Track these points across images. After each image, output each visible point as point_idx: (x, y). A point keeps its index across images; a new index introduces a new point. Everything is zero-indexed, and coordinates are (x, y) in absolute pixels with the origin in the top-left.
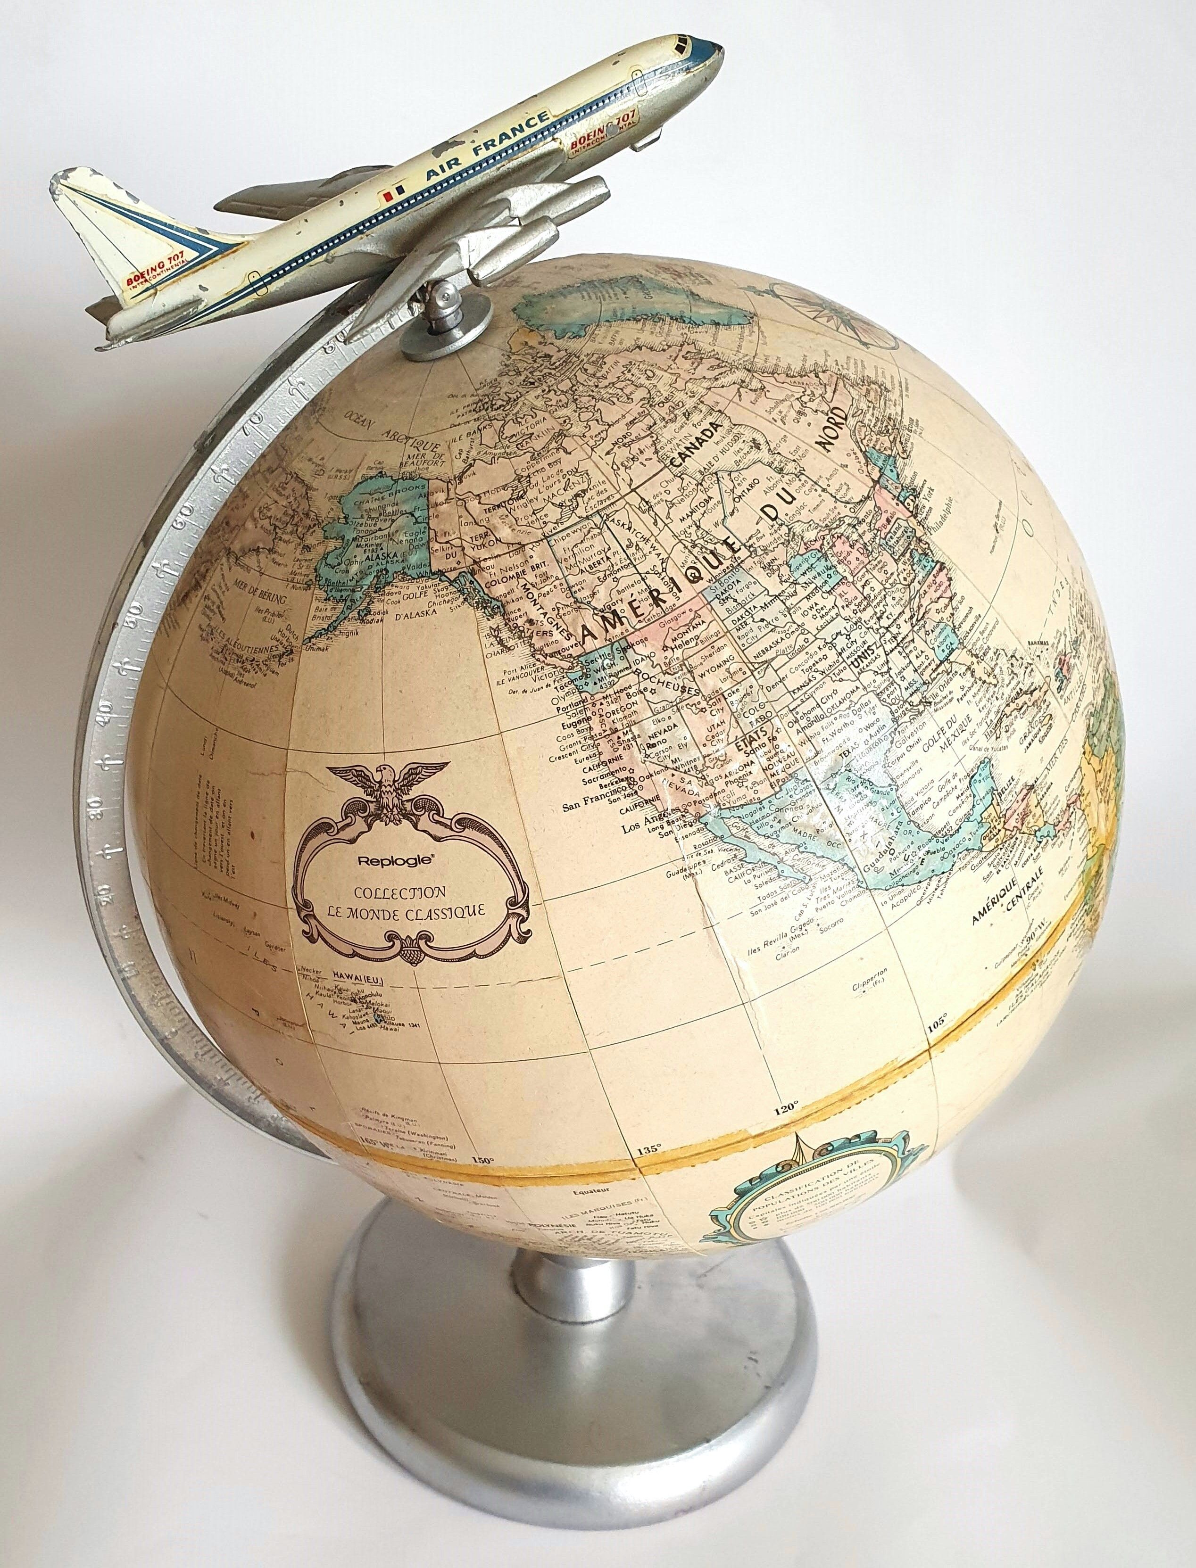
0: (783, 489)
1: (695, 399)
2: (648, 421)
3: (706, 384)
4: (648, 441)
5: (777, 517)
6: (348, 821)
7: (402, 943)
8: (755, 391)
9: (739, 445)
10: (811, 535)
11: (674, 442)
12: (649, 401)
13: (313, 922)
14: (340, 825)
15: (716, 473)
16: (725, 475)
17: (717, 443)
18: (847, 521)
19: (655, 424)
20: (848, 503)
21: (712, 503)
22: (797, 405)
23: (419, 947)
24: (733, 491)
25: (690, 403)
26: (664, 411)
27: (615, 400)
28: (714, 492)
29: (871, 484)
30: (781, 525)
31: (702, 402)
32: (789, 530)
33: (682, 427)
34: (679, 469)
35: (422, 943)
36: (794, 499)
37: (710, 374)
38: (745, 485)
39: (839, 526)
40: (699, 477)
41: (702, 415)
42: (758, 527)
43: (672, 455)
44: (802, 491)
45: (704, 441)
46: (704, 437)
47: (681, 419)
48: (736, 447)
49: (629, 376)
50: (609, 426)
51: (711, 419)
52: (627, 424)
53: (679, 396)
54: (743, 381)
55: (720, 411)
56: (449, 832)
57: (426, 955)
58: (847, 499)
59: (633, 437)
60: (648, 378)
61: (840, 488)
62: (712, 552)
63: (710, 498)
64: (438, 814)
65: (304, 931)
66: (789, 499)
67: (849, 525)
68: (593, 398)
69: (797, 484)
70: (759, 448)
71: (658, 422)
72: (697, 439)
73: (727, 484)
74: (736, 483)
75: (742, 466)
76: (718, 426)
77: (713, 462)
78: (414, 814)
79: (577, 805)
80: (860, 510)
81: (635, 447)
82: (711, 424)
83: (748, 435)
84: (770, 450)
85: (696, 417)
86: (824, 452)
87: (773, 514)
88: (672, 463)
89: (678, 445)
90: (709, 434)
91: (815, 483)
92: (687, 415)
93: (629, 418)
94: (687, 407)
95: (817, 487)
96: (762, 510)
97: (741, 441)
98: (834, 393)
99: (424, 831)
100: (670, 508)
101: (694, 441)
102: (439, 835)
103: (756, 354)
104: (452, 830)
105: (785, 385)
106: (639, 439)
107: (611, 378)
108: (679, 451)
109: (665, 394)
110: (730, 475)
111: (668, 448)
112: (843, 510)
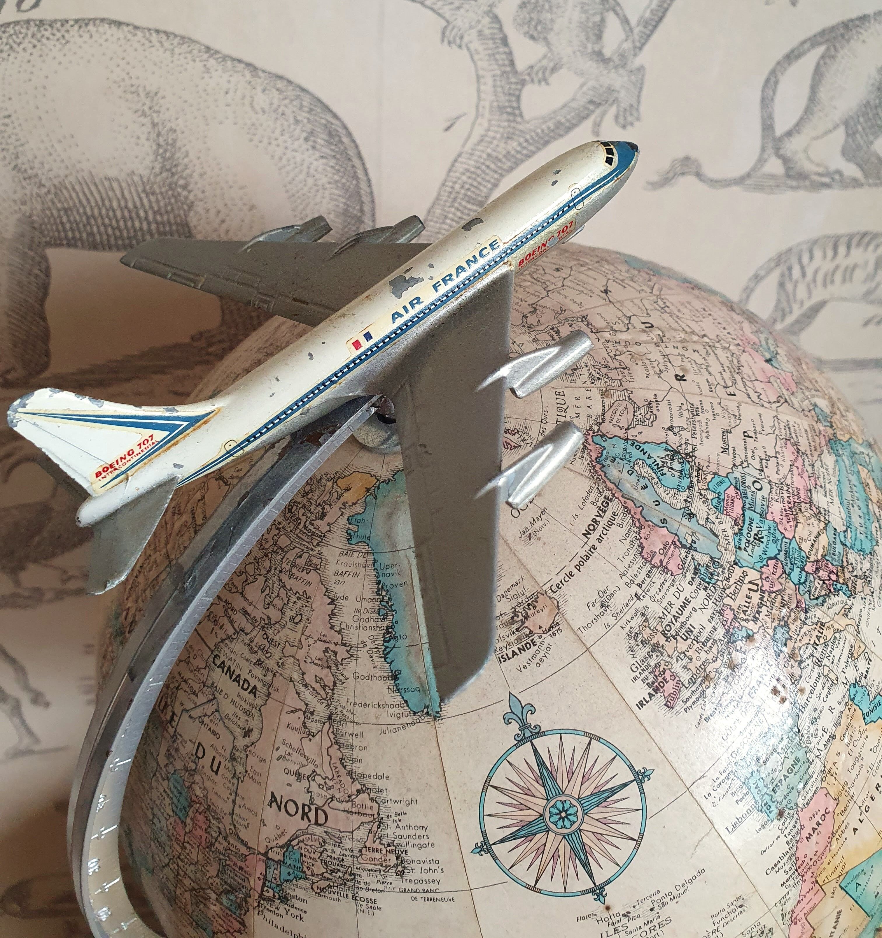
0: (220, 763)
1: (276, 668)
2: (248, 627)
3: (296, 676)
4: (231, 631)
5: (199, 758)
8: (305, 727)
9: (244, 717)
10: (198, 792)
11: (232, 655)
12: (269, 624)
15: (215, 698)
16: (215, 707)
17: (239, 695)
18: (221, 825)
19: (246, 634)
20: (235, 826)
21: (193, 697)
22: (307, 771)
24: (205, 715)
25: (271, 663)
26: (259, 640)
27: (267, 592)
28: (201, 699)
29: (263, 851)
30: (195, 763)
31: (274, 675)
32: (194, 770)
33: (247, 660)
34: (212, 664)
36: (217, 773)
37: (309, 678)
38: (213, 727)
39: (214, 818)
40: (209, 683)
41: (262, 677)
42: (188, 742)
43: (221, 655)
44: (225, 781)
45: (238, 682)
46: (241, 683)
47: (254, 658)
48: (240, 713)
49: (294, 599)
50: (242, 593)
51: (259, 685)
52: (243, 608)
53: (277, 653)
54: (312, 713)
55: (269, 694)
58: (237, 826)
59: (233, 617)
60: (292, 619)
61: (243, 819)
62: (166, 702)
63: (197, 696)
66: (215, 768)
67: (219, 828)
68: (268, 571)
69: (230, 776)
70: (245, 736)
71: (249, 637)
72: (239, 676)
73: (210, 708)
74: (211, 717)
75: (226, 721)
76: (255, 694)
77: (223, 694)
80: (235, 839)
81: (225, 620)
82: (255, 687)
83: (254, 724)
84: (247, 747)
85: (258, 671)
86: (267, 802)
87: (200, 754)
88: (216, 656)
89: (230, 659)
90: (246, 686)
91: (236, 794)
92: (259, 663)
93: (250, 609)
94: (267, 661)
95: (233, 795)
96: (200, 744)
97: (247, 718)
98: (342, 811)
100: (185, 661)
101: (237, 672)
105: (327, 758)
106: (232, 622)
107: (290, 583)
108: (226, 660)
109: (276, 638)
110: (217, 711)
111: (227, 651)
112: (227, 820)
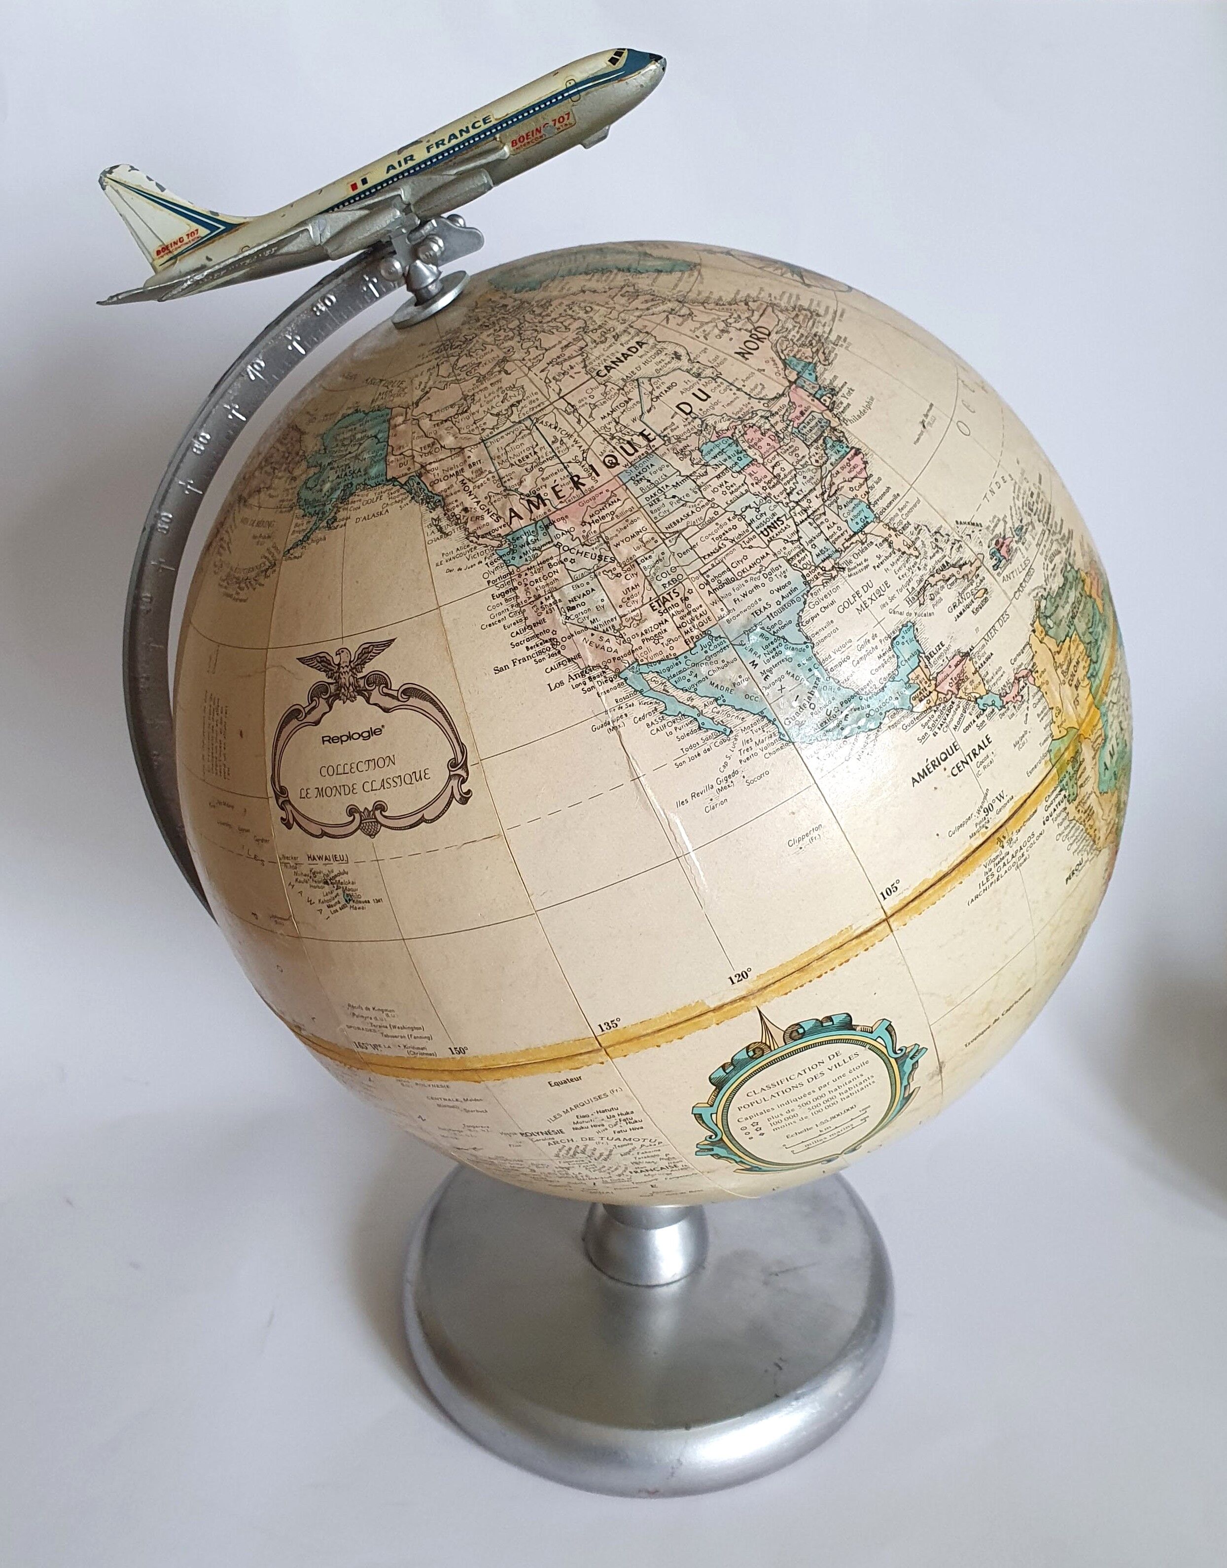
0: (699, 390)
1: (626, 325)
2: (582, 344)
3: (638, 313)
4: (580, 359)
5: (691, 412)
6: (314, 704)
7: (361, 816)
8: (683, 316)
9: (662, 356)
10: (724, 425)
11: (602, 358)
12: (585, 329)
13: (289, 807)
14: (307, 710)
15: (637, 380)
16: (646, 381)
17: (641, 357)
18: (760, 413)
19: (587, 345)
20: (762, 399)
21: (630, 404)
22: (722, 326)
23: (375, 818)
24: (651, 393)
25: (620, 328)
26: (596, 336)
27: (554, 331)
28: (634, 395)
29: (788, 384)
30: (695, 418)
31: (632, 327)
32: (703, 422)
33: (611, 346)
34: (605, 378)
35: (377, 813)
36: (709, 397)
37: (645, 306)
38: (664, 387)
39: (751, 418)
40: (621, 383)
41: (630, 336)
42: (674, 420)
43: (599, 368)
44: (717, 390)
45: (628, 355)
46: (630, 353)
47: (611, 340)
48: (658, 359)
49: (570, 312)
50: (546, 350)
51: (637, 339)
52: (562, 348)
53: (611, 323)
54: (673, 310)
55: (647, 332)
56: (396, 703)
57: (382, 825)
58: (761, 396)
59: (566, 357)
60: (587, 312)
61: (756, 387)
62: (629, 442)
63: (630, 399)
64: (387, 687)
65: (282, 818)
66: (705, 397)
67: (762, 417)
68: (536, 330)
69: (714, 385)
70: (680, 359)
71: (590, 344)
72: (623, 354)
73: (646, 387)
74: (655, 387)
75: (662, 373)
76: (643, 343)
77: (635, 371)
78: (366, 690)
79: (506, 667)
80: (774, 404)
81: (566, 366)
82: (637, 343)
83: (671, 349)
84: (690, 359)
85: (624, 339)
86: (743, 360)
87: (688, 410)
88: (598, 374)
89: (605, 360)
90: (634, 350)
91: (731, 384)
92: (616, 337)
93: (565, 343)
94: (617, 331)
95: (732, 387)
96: (678, 407)
97: (663, 353)
98: (761, 316)
99: (375, 704)
100: (592, 409)
101: (619, 356)
102: (388, 706)
103: (691, 290)
104: (399, 700)
105: (713, 311)
106: (570, 358)
107: (553, 316)
108: (605, 364)
109: (599, 323)
110: (650, 381)
111: (596, 363)
112: (757, 405)
